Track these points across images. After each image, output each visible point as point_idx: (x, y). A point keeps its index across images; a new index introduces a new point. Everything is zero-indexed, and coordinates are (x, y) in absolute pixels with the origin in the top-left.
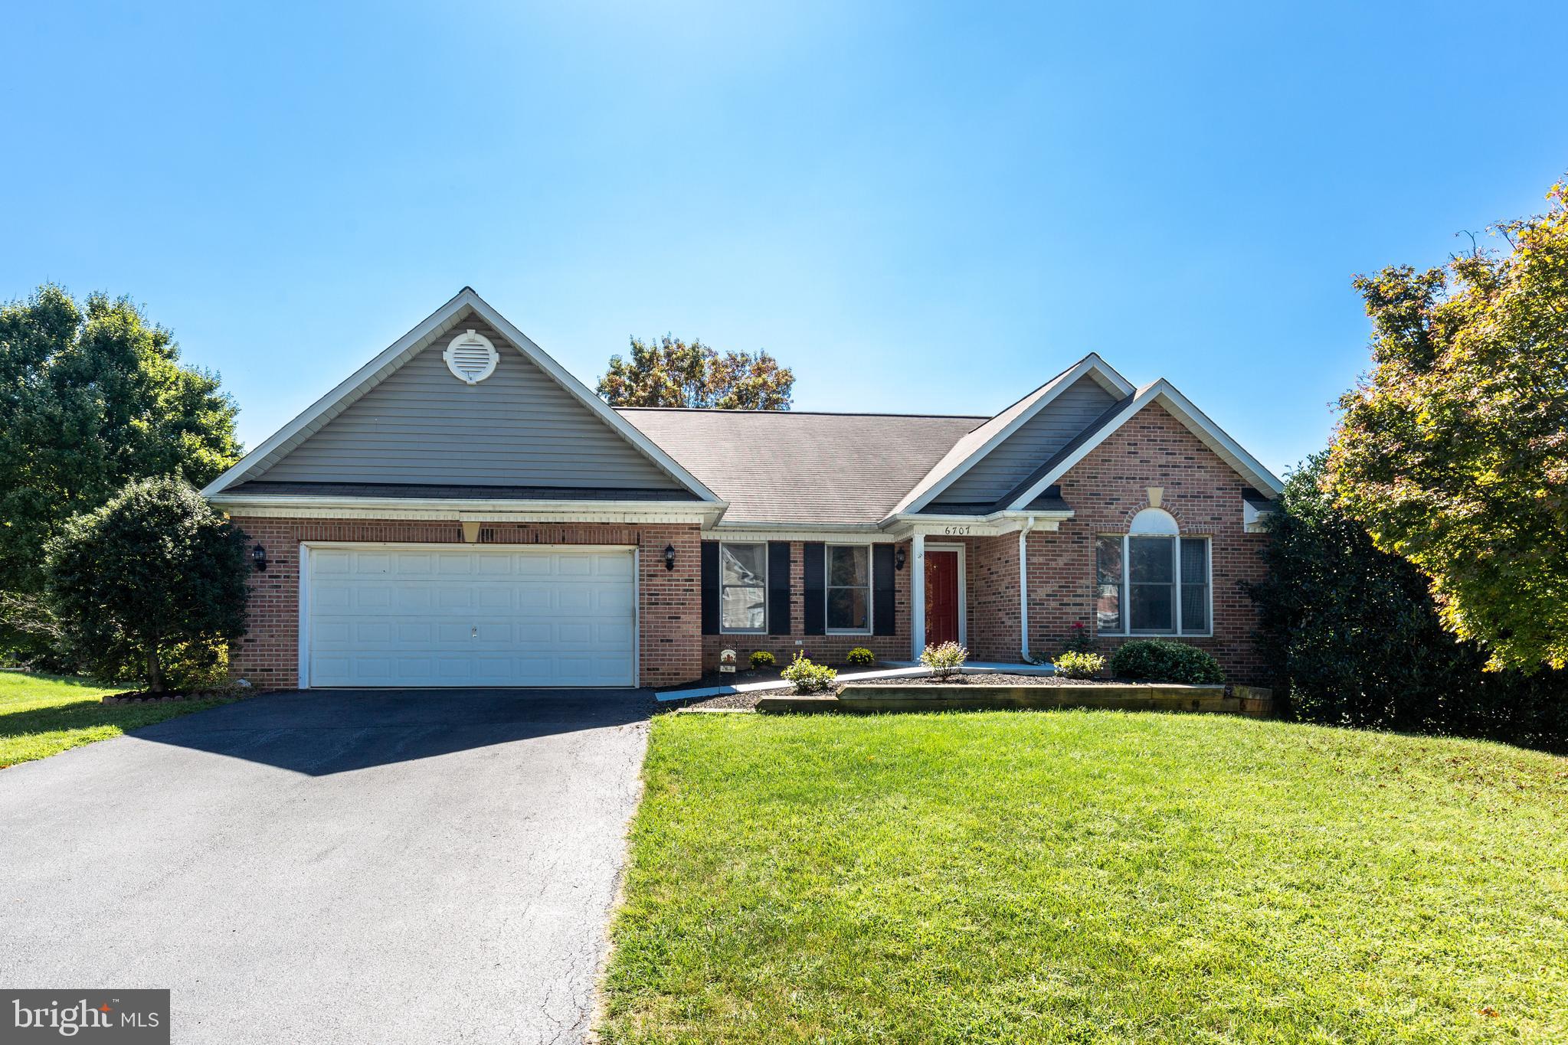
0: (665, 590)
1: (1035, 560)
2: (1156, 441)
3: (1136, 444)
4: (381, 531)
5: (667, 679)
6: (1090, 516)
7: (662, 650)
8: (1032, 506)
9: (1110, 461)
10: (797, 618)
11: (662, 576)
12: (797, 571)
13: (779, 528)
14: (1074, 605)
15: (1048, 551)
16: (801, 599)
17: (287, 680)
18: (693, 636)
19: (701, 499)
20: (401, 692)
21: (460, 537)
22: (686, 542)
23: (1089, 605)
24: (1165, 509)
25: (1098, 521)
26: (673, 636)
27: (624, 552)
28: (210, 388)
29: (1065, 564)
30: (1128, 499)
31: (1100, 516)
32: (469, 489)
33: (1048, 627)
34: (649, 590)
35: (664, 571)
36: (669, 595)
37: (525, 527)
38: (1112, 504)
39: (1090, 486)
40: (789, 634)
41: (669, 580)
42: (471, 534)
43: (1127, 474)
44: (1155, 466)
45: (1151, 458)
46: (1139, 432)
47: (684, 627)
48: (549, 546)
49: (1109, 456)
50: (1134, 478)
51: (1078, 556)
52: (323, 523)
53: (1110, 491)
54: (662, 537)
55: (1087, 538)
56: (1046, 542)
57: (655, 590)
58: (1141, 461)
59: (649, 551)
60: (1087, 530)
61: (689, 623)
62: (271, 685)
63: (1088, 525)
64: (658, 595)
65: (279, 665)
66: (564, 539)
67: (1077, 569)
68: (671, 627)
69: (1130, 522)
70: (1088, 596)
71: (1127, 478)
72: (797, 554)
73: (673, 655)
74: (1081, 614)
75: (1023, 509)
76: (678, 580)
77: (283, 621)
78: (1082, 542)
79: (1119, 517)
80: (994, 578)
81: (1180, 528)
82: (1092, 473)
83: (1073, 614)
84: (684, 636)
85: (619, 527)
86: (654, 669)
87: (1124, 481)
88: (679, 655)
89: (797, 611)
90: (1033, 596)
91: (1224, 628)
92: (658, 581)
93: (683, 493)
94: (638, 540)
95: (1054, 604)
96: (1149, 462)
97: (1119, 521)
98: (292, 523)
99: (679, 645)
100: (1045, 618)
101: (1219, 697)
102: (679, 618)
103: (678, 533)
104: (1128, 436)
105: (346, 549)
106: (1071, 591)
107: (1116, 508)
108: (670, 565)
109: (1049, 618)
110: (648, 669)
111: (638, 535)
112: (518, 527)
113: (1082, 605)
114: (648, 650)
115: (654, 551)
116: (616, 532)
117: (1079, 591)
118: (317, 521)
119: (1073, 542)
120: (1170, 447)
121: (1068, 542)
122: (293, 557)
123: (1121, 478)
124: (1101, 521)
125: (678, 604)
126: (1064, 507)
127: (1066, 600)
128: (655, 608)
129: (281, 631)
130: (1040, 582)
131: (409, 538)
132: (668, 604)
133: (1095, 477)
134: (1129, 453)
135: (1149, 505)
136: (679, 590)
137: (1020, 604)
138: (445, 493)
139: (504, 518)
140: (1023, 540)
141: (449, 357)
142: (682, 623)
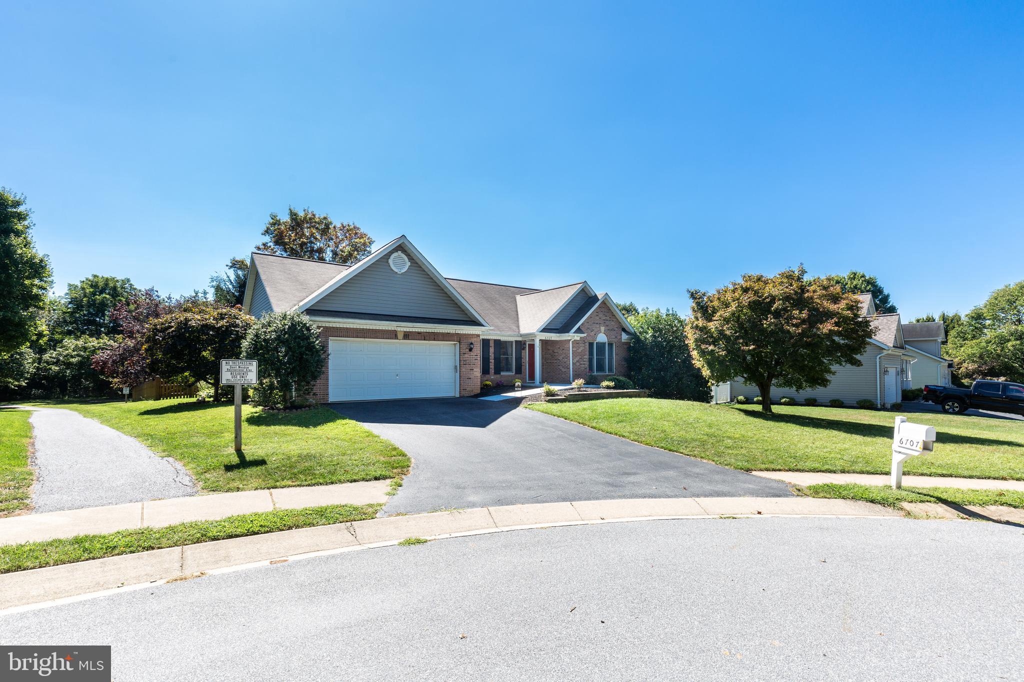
0: (468, 359)
1: (574, 349)
3: (600, 314)
4: (365, 334)
5: (468, 392)
7: (468, 382)
8: (576, 332)
9: (593, 319)
10: (492, 368)
11: (468, 354)
12: (492, 350)
15: (577, 346)
16: (493, 361)
17: (323, 399)
18: (477, 377)
19: (484, 326)
20: (380, 401)
21: (396, 337)
22: (475, 341)
23: (587, 364)
24: (604, 333)
25: (589, 337)
26: (471, 377)
27: (453, 344)
29: (581, 351)
30: (596, 330)
32: (401, 317)
34: (462, 359)
35: (468, 352)
36: (470, 361)
37: (420, 333)
38: (592, 331)
39: (588, 327)
40: (489, 374)
41: (471, 355)
42: (400, 336)
43: (597, 322)
44: (603, 320)
45: (602, 317)
46: (600, 310)
47: (475, 373)
48: (429, 341)
50: (598, 325)
51: (584, 348)
52: (340, 329)
53: (593, 327)
54: (467, 339)
55: (586, 342)
56: (577, 343)
57: (465, 359)
59: (463, 344)
63: (587, 338)
64: (466, 361)
66: (434, 339)
67: (584, 352)
68: (469, 373)
69: (596, 337)
70: (587, 361)
72: (492, 344)
75: (573, 333)
76: (474, 355)
78: (585, 344)
79: (594, 335)
80: (556, 354)
81: (608, 339)
82: (589, 322)
83: (583, 367)
84: (474, 376)
85: (453, 335)
86: (464, 389)
87: (596, 325)
88: (473, 383)
89: (492, 366)
90: (573, 361)
91: (618, 371)
92: (466, 356)
93: (475, 323)
94: (460, 340)
95: (578, 364)
97: (593, 337)
98: (327, 329)
99: (472, 380)
100: (576, 368)
102: (472, 369)
103: (473, 338)
104: (597, 311)
105: (345, 340)
106: (583, 360)
107: (593, 333)
108: (471, 350)
111: (460, 338)
112: (418, 333)
113: (585, 364)
114: (462, 382)
115: (465, 344)
116: (451, 337)
117: (585, 360)
118: (338, 328)
120: (606, 313)
121: (582, 343)
122: (326, 344)
123: (595, 323)
125: (474, 364)
126: (582, 332)
127: (581, 362)
128: (464, 366)
130: (575, 356)
132: (468, 364)
133: (590, 324)
134: (598, 316)
135: (601, 332)
136: (473, 359)
137: (570, 363)
138: (390, 319)
139: (414, 330)
140: (571, 342)
141: (391, 261)
142: (475, 372)
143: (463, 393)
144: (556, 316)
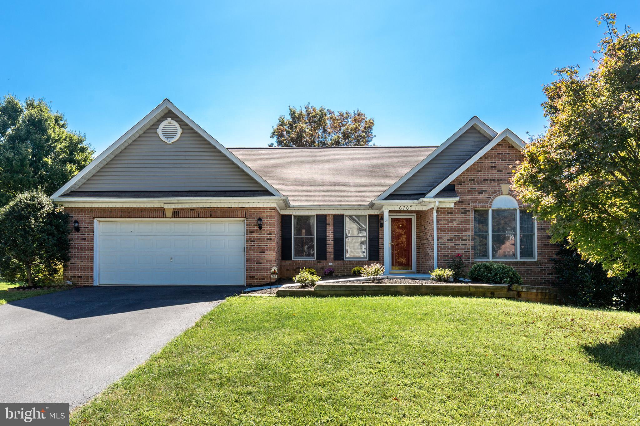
0: (258, 239)
1: (441, 222)
2: (506, 160)
3: (495, 163)
4: (129, 213)
5: (259, 282)
6: (471, 200)
7: (257, 268)
8: (438, 195)
9: (481, 171)
10: (330, 252)
11: (257, 232)
12: (330, 229)
13: (320, 208)
14: (462, 245)
15: (449, 218)
17: (88, 281)
18: (271, 261)
19: (274, 195)
20: (136, 287)
21: (164, 215)
22: (268, 216)
23: (470, 245)
24: (511, 195)
25: (475, 202)
26: (262, 261)
27: (240, 221)
29: (457, 224)
30: (491, 191)
31: (476, 200)
32: (168, 193)
33: (448, 256)
34: (250, 239)
35: (258, 230)
36: (260, 241)
37: (193, 210)
38: (482, 193)
39: (471, 184)
40: (326, 260)
41: (260, 234)
42: (169, 213)
43: (490, 177)
44: (505, 173)
45: (503, 169)
46: (496, 156)
47: (267, 257)
48: (204, 219)
49: (481, 169)
50: (494, 180)
51: (464, 220)
52: (104, 210)
53: (481, 186)
54: (257, 214)
55: (469, 211)
56: (448, 213)
57: (253, 239)
58: (498, 171)
59: (250, 221)
60: (469, 206)
61: (270, 255)
62: (82, 284)
63: (469, 204)
64: (255, 241)
65: (85, 275)
66: (211, 215)
67: (464, 227)
68: (261, 257)
69: (492, 202)
70: (469, 240)
71: (490, 180)
72: (330, 220)
73: (262, 270)
74: (465, 249)
75: (433, 197)
76: (264, 234)
77: (87, 255)
78: (466, 213)
79: (486, 200)
80: (426, 231)
81: (519, 205)
82: (472, 178)
83: (461, 249)
84: (267, 261)
85: (236, 209)
86: (253, 277)
87: (489, 181)
88: (265, 270)
89: (330, 249)
90: (440, 240)
91: (542, 256)
92: (254, 235)
93: (266, 193)
94: (246, 215)
95: (451, 245)
96: (502, 171)
97: (486, 202)
98: (91, 210)
99: (265, 265)
100: (447, 251)
101: (505, 291)
102: (265, 252)
103: (264, 212)
104: (491, 158)
105: (115, 221)
106: (461, 238)
107: (484, 195)
108: (260, 227)
109: (448, 251)
110: (250, 277)
111: (246, 213)
112: (190, 210)
113: (466, 245)
114: (250, 268)
115: (253, 220)
116: (235, 212)
117: (465, 238)
118: (101, 209)
119: (462, 213)
121: (459, 213)
122: (91, 225)
123: (487, 180)
124: (476, 202)
125: (264, 246)
126: (456, 195)
127: (457, 242)
128: (253, 248)
129: (86, 259)
130: (444, 233)
131: (141, 216)
132: (260, 246)
133: (473, 180)
134: (491, 167)
135: (502, 194)
136: (265, 239)
137: (433, 245)
138: (156, 195)
139: (183, 206)
140: (435, 212)
141: (159, 131)
142: (267, 254)
143: (251, 281)
144: (413, 176)
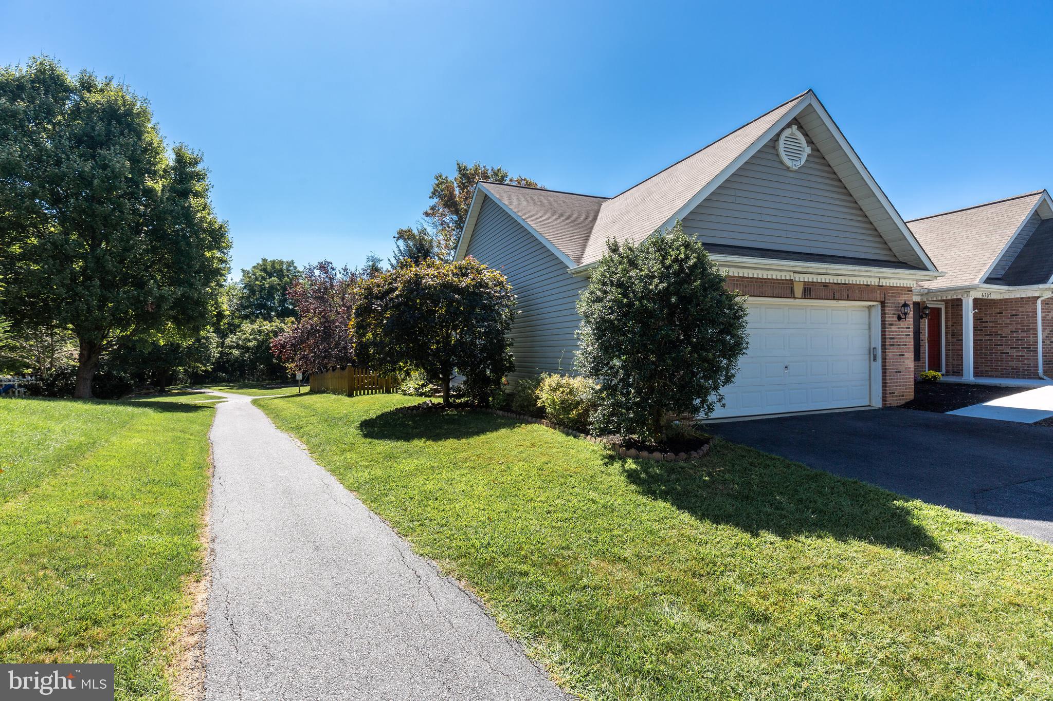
0: (897, 335)
4: (746, 287)
5: (897, 399)
7: (896, 379)
11: (896, 325)
18: (910, 368)
19: (928, 271)
21: (792, 295)
22: (906, 300)
26: (901, 368)
28: (195, 162)
34: (889, 335)
35: (897, 321)
36: (899, 338)
41: (899, 328)
42: (798, 291)
47: (906, 362)
54: (895, 297)
57: (893, 335)
59: (889, 307)
64: (893, 338)
68: (900, 362)
73: (900, 382)
76: (903, 328)
84: (906, 368)
85: (874, 288)
86: (892, 393)
88: (903, 382)
92: (893, 329)
93: (908, 265)
94: (885, 298)
99: (903, 375)
102: (903, 355)
103: (902, 294)
108: (900, 317)
110: (890, 393)
111: (885, 295)
112: (823, 286)
114: (889, 380)
115: (892, 307)
128: (893, 349)
131: (762, 293)
132: (899, 345)
136: (903, 335)
138: (784, 256)
139: (819, 279)
141: (780, 146)
142: (905, 359)
143: (889, 400)
